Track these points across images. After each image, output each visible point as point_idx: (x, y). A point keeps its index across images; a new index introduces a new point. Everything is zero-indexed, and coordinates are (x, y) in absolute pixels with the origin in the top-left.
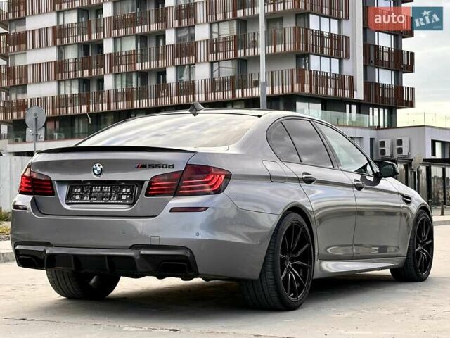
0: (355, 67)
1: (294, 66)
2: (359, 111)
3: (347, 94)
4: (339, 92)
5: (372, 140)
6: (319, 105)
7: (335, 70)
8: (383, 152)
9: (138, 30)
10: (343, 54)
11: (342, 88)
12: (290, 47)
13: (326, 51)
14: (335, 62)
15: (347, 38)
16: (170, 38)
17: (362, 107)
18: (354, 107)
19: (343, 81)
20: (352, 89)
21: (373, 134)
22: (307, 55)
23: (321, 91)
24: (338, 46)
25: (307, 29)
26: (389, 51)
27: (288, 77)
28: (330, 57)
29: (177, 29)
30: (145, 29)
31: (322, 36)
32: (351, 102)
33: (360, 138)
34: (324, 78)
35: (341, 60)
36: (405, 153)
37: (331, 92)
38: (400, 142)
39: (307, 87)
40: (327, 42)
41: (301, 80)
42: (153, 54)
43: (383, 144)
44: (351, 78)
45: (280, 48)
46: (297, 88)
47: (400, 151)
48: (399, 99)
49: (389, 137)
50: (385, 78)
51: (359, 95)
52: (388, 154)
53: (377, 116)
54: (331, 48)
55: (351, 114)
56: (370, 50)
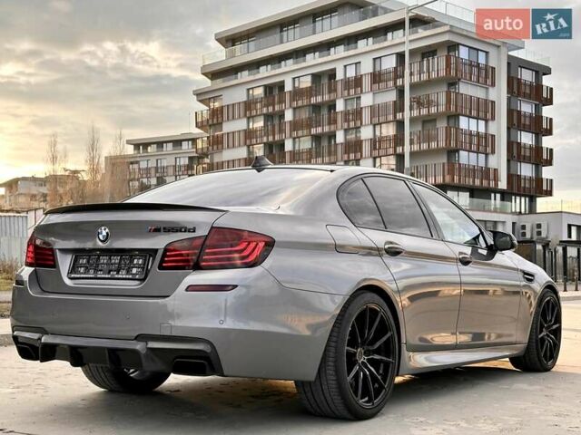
0: (499, 161)
1: (445, 161)
2: (502, 199)
3: (492, 184)
4: (485, 183)
5: (514, 224)
6: (468, 194)
7: (482, 163)
8: (524, 234)
9: (313, 131)
10: (489, 150)
11: (488, 179)
12: (442, 144)
13: (474, 148)
14: (482, 157)
15: (493, 136)
16: (340, 137)
17: (506, 195)
18: (498, 196)
19: (486, 173)
20: (496, 179)
21: (515, 218)
22: (457, 151)
23: (469, 182)
24: (484, 144)
25: (457, 129)
26: (531, 148)
27: (439, 169)
28: (478, 152)
29: (346, 130)
30: (319, 130)
31: (471, 134)
32: (496, 191)
33: (504, 222)
34: (472, 171)
35: (487, 155)
36: (543, 235)
37: (477, 182)
38: (539, 226)
39: (456, 178)
40: (475, 140)
41: (451, 172)
42: (326, 150)
43: (524, 227)
44: (495, 170)
45: (433, 145)
46: (448, 179)
47: (539, 233)
48: (539, 189)
49: (529, 221)
50: (526, 170)
51: (503, 185)
52: (528, 236)
53: (519, 204)
54: (478, 145)
55: (496, 201)
56: (513, 146)
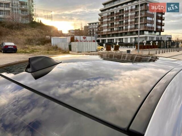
2: (155, 33)
6: (148, 32)
8: (158, 39)
15: (153, 21)
17: (155, 32)
19: (152, 28)
22: (146, 24)
25: (147, 19)
29: (125, 20)
30: (121, 20)
32: (153, 31)
33: (155, 37)
34: (149, 27)
35: (152, 24)
37: (150, 30)
39: (146, 29)
40: (150, 21)
44: (154, 27)
47: (161, 39)
48: (161, 31)
50: (159, 27)
53: (158, 33)
54: (150, 23)
55: (153, 33)
56: (157, 23)
